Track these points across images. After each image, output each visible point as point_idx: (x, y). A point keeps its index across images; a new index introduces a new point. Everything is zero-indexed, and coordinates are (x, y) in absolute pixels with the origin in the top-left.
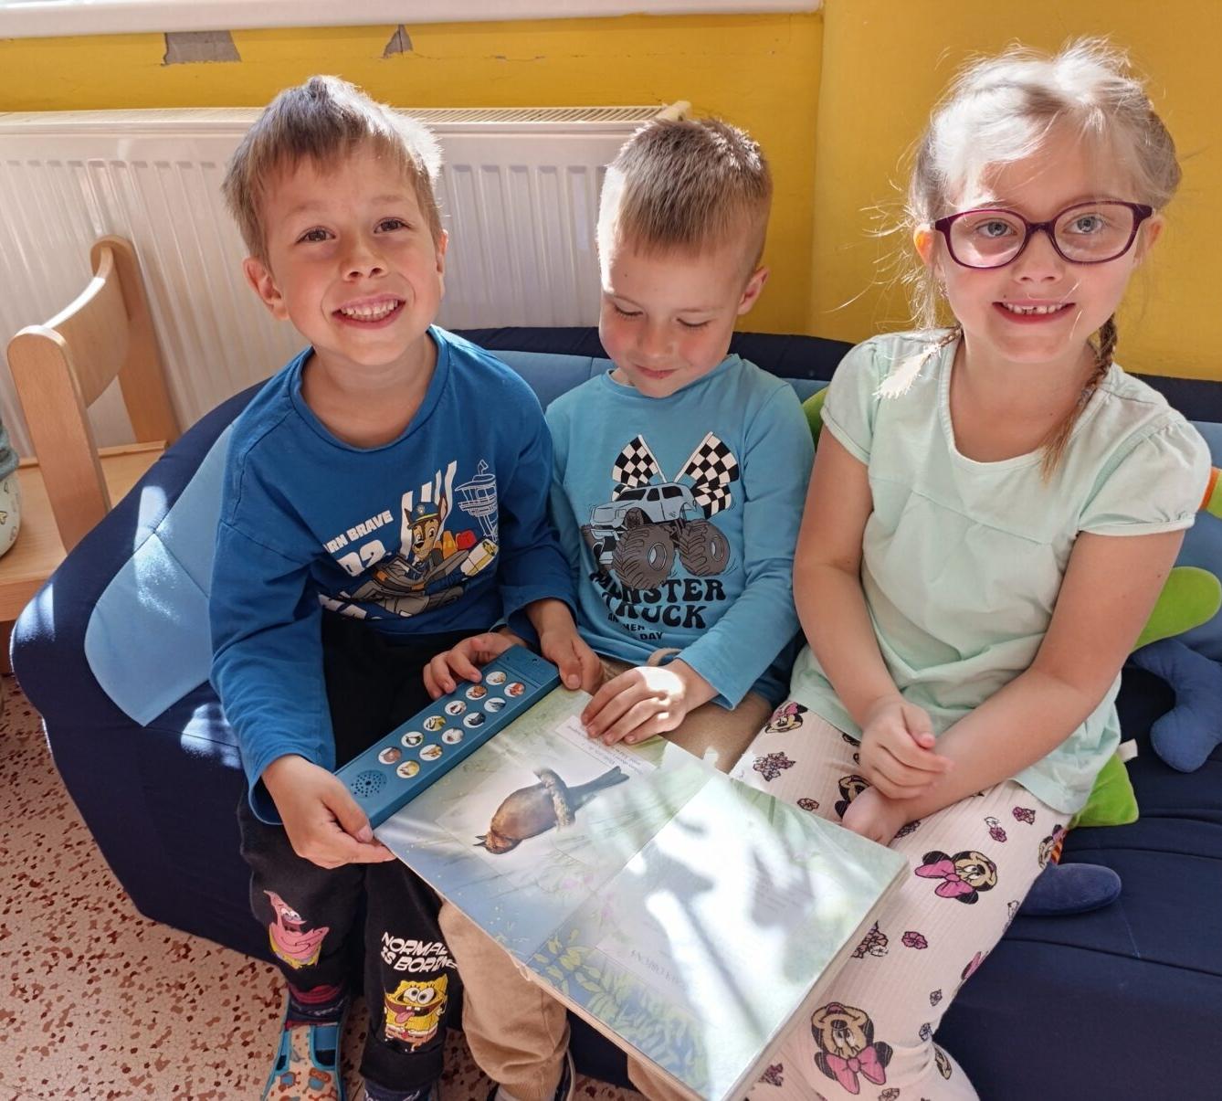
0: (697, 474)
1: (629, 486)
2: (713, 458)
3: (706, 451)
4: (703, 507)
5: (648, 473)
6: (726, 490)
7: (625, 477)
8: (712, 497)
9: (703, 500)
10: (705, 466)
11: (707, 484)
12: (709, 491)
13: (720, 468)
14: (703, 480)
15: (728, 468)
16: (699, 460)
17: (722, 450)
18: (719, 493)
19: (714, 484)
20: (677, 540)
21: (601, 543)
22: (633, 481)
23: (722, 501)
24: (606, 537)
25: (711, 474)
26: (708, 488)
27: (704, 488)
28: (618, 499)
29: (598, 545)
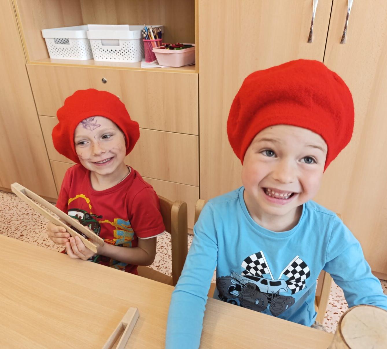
0: (290, 275)
1: (250, 273)
2: (298, 269)
3: (295, 265)
4: (292, 290)
5: (263, 272)
6: (304, 282)
7: (249, 268)
8: (297, 285)
9: (292, 287)
10: (294, 272)
11: (295, 280)
12: (296, 283)
13: (302, 273)
14: (293, 278)
15: (306, 273)
16: (291, 269)
17: (303, 265)
18: (300, 284)
19: (298, 280)
20: (271, 301)
21: (234, 286)
22: (253, 271)
23: (301, 287)
24: (237, 284)
25: (297, 276)
26: (295, 282)
27: (293, 281)
28: (244, 276)
29: (233, 286)
